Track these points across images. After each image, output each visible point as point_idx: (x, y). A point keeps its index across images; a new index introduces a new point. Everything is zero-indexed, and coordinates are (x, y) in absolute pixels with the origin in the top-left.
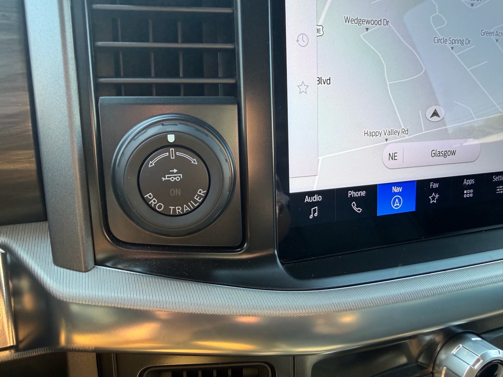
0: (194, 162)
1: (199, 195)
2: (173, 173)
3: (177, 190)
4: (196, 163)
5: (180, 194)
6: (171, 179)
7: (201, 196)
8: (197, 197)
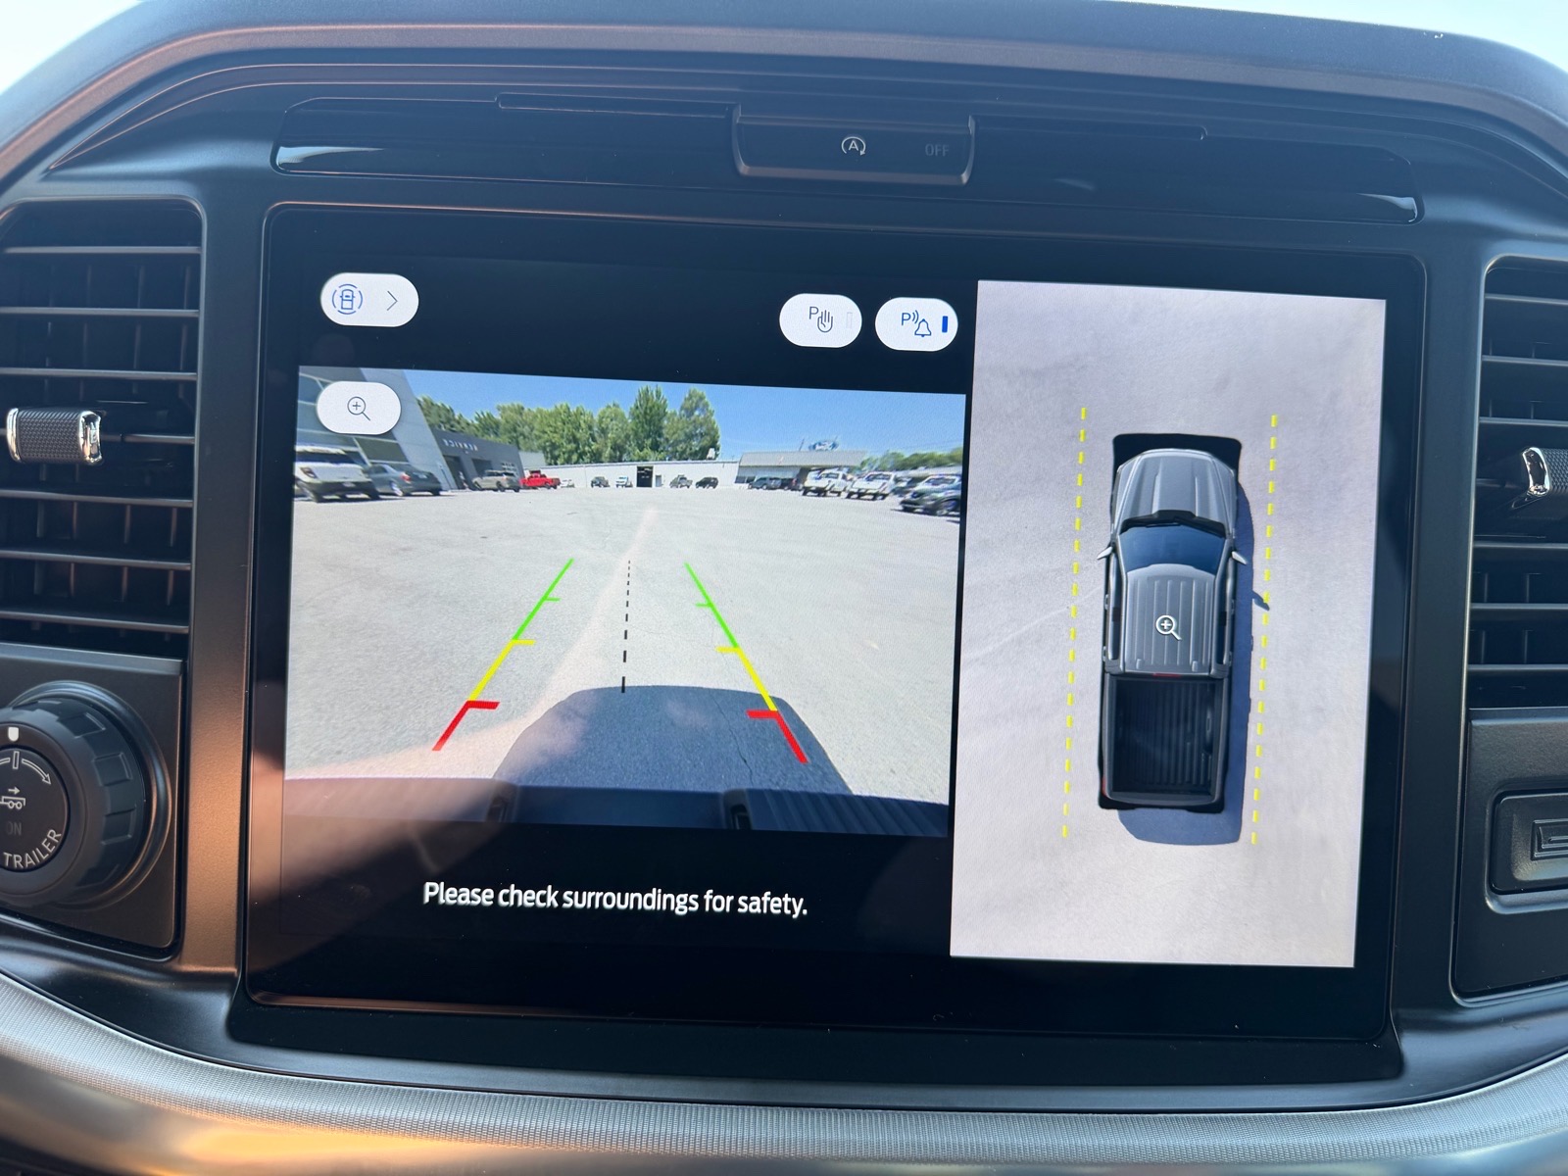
0: (46, 779)
1: (49, 840)
2: (12, 794)
3: (15, 824)
4: (49, 783)
5: (20, 833)
6: (8, 804)
7: (53, 843)
8: (46, 844)
